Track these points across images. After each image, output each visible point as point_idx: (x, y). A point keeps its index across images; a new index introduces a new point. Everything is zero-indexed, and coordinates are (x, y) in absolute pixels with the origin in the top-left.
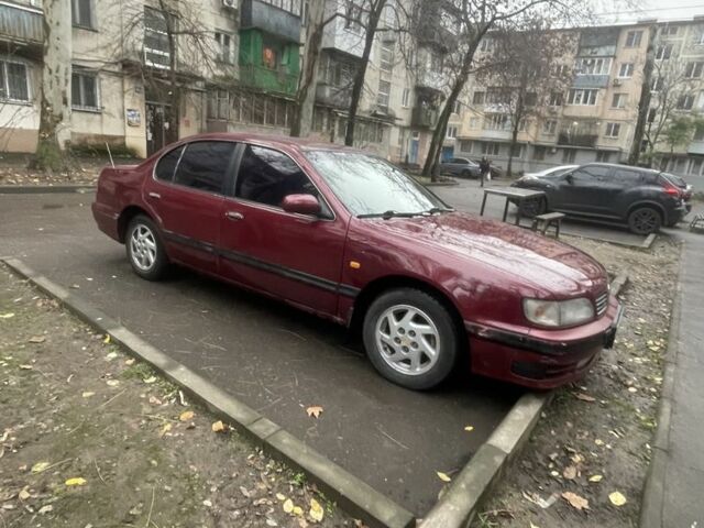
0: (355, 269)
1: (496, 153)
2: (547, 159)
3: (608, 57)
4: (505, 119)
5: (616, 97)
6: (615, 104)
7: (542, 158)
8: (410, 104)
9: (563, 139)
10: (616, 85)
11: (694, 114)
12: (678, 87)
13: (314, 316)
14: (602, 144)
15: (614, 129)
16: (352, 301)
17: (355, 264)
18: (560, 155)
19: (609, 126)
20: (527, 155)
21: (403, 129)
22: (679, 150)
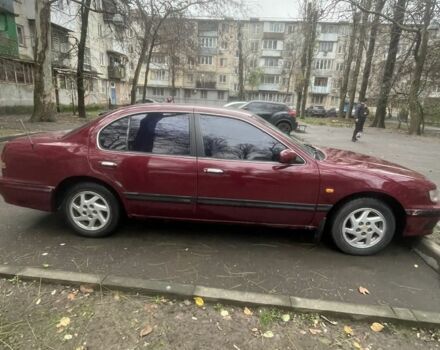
0: (330, 194)
1: (162, 94)
2: (192, 97)
3: (214, 37)
4: (164, 73)
5: (222, 60)
6: (222, 64)
7: (189, 96)
8: (106, 63)
9: (198, 84)
10: (221, 54)
11: (259, 69)
12: (251, 56)
13: (288, 229)
14: (219, 86)
15: (223, 78)
16: (325, 214)
17: (330, 190)
18: (199, 94)
19: (221, 77)
20: (181, 95)
21: (104, 80)
22: (255, 89)
